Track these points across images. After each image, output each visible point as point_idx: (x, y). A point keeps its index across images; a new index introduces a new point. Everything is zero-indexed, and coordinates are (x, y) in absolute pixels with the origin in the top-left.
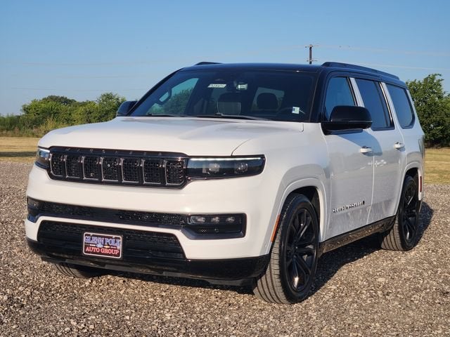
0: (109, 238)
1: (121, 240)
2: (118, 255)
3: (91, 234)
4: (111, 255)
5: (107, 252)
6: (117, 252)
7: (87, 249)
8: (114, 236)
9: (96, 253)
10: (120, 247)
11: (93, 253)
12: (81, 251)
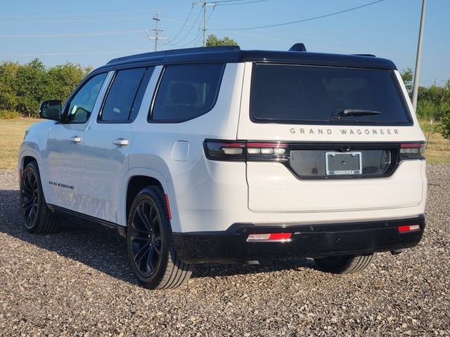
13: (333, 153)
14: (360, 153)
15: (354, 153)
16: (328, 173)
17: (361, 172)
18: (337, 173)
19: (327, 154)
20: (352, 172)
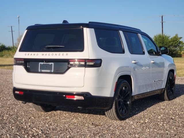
13: (42, 63)
14: (53, 63)
15: (50, 63)
16: (39, 71)
17: (53, 71)
18: (43, 71)
19: (40, 63)
20: (49, 71)
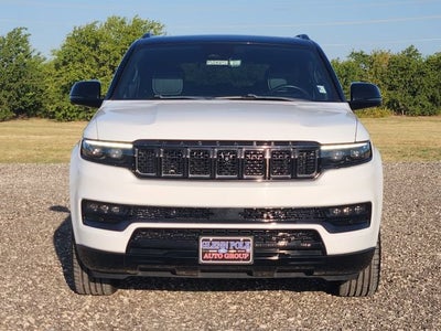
0: (235, 241)
1: (251, 242)
2: (248, 259)
3: (211, 239)
4: (239, 260)
5: (233, 256)
6: (246, 256)
7: (206, 256)
8: (242, 239)
9: (218, 259)
10: (250, 250)
11: (213, 259)
12: (198, 260)
